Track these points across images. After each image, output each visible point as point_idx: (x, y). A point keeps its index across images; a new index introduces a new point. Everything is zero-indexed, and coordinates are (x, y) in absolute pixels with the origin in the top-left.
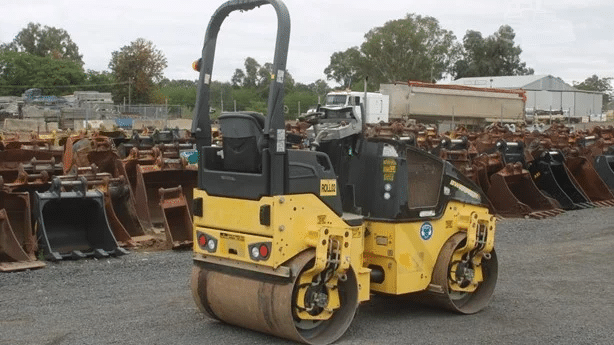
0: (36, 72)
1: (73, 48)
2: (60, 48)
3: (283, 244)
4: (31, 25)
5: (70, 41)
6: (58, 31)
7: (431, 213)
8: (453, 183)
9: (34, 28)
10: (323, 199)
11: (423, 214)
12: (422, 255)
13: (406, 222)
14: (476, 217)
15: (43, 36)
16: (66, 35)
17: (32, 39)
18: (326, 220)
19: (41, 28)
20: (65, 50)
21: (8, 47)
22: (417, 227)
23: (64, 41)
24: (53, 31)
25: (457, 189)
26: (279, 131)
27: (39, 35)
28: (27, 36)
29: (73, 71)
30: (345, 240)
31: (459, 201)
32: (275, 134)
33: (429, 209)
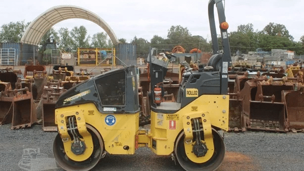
0: (270, 42)
1: (287, 32)
2: (281, 32)
4: (271, 23)
5: (285, 29)
6: (281, 26)
9: (271, 24)
15: (275, 28)
16: (284, 27)
17: (270, 29)
19: (274, 25)
20: (283, 33)
21: (261, 32)
23: (284, 30)
24: (279, 26)
27: (273, 27)
28: (268, 28)
29: (285, 42)
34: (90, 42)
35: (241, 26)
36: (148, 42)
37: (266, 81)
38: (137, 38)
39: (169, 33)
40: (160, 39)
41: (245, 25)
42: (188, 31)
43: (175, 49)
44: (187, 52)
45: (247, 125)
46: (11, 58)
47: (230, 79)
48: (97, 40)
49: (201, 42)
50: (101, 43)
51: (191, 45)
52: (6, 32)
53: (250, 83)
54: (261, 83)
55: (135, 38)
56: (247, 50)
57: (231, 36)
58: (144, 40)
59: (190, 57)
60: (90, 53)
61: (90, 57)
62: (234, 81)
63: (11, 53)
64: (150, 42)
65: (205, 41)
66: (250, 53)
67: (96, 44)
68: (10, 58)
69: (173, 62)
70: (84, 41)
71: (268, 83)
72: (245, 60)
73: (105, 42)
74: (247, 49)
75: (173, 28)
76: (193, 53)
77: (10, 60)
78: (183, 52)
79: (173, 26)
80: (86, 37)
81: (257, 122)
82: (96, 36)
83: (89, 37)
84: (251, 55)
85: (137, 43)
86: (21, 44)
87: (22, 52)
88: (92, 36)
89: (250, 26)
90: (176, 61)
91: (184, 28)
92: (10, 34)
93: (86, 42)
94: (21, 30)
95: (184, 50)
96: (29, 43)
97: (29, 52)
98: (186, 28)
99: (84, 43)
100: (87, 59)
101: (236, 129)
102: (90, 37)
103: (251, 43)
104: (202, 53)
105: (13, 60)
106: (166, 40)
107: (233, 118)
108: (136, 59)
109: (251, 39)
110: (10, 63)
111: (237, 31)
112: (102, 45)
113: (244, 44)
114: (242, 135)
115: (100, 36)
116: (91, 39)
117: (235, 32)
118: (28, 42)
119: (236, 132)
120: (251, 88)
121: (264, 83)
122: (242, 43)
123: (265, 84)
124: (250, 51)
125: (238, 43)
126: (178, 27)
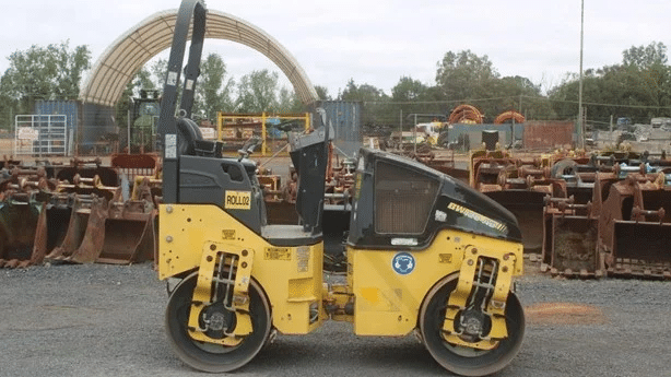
3: (173, 256)
7: (411, 242)
8: (452, 206)
10: (230, 212)
11: (395, 242)
12: (399, 292)
13: (369, 249)
14: (474, 251)
18: (236, 236)
22: (387, 257)
25: (462, 215)
26: (167, 136)
30: (242, 259)
31: (461, 230)
32: (163, 139)
33: (407, 237)
34: (234, 97)
35: (633, 50)
36: (384, 96)
37: (652, 182)
38: (355, 83)
39: (439, 71)
40: (417, 87)
41: (646, 46)
42: (490, 64)
43: (458, 112)
44: (488, 121)
45: (607, 267)
46: (57, 137)
47: (584, 181)
48: (251, 91)
49: (525, 93)
50: (260, 98)
51: (500, 101)
52: (21, 71)
53: (620, 188)
54: (641, 186)
55: (351, 84)
56: (650, 114)
57: (607, 77)
58: (374, 90)
59: (497, 133)
60: (240, 125)
61: (239, 134)
62: (592, 185)
63: (56, 125)
64: (390, 94)
65: (537, 91)
66: (655, 121)
67: (247, 100)
68: (53, 136)
69: (452, 147)
70: (219, 92)
71: (656, 185)
72: (639, 141)
73: (272, 96)
74: (648, 110)
75: (449, 57)
76: (503, 122)
77: (52, 143)
78: (478, 122)
79: (450, 54)
80: (224, 83)
81: (630, 264)
82: (249, 81)
83: (231, 83)
84: (659, 126)
85: (357, 97)
86: (79, 102)
87: (81, 124)
88: (238, 80)
89: (656, 48)
90: (460, 143)
91: (479, 56)
92: (30, 76)
93: (222, 95)
94: (58, 67)
95: (480, 116)
96: (96, 101)
97: (96, 124)
98: (485, 58)
99: (219, 99)
100: (232, 140)
101: (584, 273)
102: (233, 83)
103: (661, 96)
104: (526, 123)
105: (62, 143)
106: (432, 89)
107: (579, 256)
108: (362, 140)
109: (660, 83)
110: (53, 149)
111: (621, 63)
112: (264, 105)
113: (643, 98)
114: (593, 283)
115: (260, 80)
116: (236, 88)
117: (616, 67)
118: (94, 97)
119: (584, 278)
120: (623, 199)
121: (648, 186)
122: (637, 95)
123: (649, 188)
124: (657, 116)
125: (625, 96)
126: (464, 54)
